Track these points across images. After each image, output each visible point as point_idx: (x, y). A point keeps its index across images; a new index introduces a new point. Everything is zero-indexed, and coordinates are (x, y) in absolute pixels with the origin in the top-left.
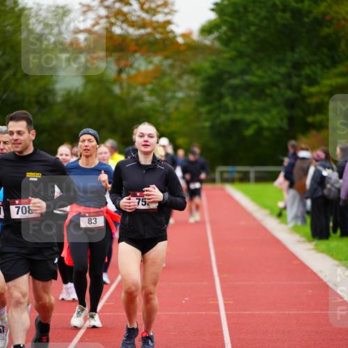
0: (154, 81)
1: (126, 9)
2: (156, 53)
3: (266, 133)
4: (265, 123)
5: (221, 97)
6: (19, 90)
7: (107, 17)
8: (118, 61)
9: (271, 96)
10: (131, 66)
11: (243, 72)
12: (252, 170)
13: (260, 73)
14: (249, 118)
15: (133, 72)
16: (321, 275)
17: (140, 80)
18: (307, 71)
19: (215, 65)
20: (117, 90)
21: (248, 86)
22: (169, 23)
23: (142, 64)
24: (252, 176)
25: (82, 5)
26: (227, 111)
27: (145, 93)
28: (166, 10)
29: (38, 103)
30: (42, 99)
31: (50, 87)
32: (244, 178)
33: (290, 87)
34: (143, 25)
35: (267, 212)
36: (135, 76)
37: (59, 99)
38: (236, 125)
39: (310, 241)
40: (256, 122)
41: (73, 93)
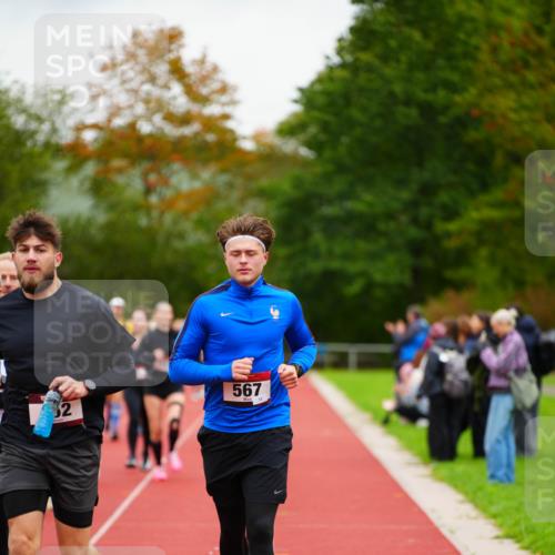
2: (206, 162)
3: (378, 293)
4: (378, 277)
5: (307, 234)
8: (145, 175)
9: (385, 234)
10: (166, 182)
11: (344, 196)
12: (353, 351)
13: (368, 197)
14: (353, 267)
15: (169, 193)
16: (432, 517)
17: (182, 205)
18: (443, 197)
19: (298, 183)
20: (142, 220)
21: (350, 218)
22: (226, 117)
23: (183, 181)
24: (353, 359)
26: (317, 256)
27: (188, 226)
28: (224, 98)
32: (340, 363)
33: (415, 221)
34: (185, 120)
35: (367, 416)
38: (330, 278)
39: (425, 464)
40: (363, 274)
41: (71, 223)
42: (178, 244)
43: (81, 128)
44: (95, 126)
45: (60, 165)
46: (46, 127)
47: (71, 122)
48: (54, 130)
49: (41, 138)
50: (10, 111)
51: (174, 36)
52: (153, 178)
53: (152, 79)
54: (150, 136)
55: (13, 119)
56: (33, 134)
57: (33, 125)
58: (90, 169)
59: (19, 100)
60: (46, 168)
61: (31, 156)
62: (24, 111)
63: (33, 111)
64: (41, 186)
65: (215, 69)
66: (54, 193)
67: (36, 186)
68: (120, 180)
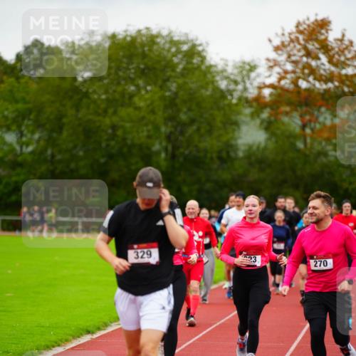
1: (313, 63)
6: (202, 145)
7: (294, 72)
8: (301, 116)
10: (316, 120)
15: (318, 126)
17: (326, 135)
20: (300, 145)
25: (268, 60)
27: (330, 148)
29: (220, 158)
30: (224, 155)
31: (233, 142)
34: (330, 78)
36: (321, 131)
37: (241, 154)
41: (255, 148)
42: (324, 160)
43: (260, 88)
44: (272, 86)
45: (248, 111)
46: (240, 87)
47: (256, 84)
48: (245, 89)
49: (236, 95)
50: (218, 78)
51: (323, 24)
52: (307, 117)
53: (308, 54)
54: (307, 90)
55: (220, 82)
56: (231, 92)
57: (232, 87)
58: (265, 115)
59: (224, 71)
60: (239, 113)
61: (230, 105)
62: (227, 78)
63: (232, 77)
64: (236, 124)
65: (351, 43)
66: (244, 128)
67: (232, 124)
68: (286, 119)
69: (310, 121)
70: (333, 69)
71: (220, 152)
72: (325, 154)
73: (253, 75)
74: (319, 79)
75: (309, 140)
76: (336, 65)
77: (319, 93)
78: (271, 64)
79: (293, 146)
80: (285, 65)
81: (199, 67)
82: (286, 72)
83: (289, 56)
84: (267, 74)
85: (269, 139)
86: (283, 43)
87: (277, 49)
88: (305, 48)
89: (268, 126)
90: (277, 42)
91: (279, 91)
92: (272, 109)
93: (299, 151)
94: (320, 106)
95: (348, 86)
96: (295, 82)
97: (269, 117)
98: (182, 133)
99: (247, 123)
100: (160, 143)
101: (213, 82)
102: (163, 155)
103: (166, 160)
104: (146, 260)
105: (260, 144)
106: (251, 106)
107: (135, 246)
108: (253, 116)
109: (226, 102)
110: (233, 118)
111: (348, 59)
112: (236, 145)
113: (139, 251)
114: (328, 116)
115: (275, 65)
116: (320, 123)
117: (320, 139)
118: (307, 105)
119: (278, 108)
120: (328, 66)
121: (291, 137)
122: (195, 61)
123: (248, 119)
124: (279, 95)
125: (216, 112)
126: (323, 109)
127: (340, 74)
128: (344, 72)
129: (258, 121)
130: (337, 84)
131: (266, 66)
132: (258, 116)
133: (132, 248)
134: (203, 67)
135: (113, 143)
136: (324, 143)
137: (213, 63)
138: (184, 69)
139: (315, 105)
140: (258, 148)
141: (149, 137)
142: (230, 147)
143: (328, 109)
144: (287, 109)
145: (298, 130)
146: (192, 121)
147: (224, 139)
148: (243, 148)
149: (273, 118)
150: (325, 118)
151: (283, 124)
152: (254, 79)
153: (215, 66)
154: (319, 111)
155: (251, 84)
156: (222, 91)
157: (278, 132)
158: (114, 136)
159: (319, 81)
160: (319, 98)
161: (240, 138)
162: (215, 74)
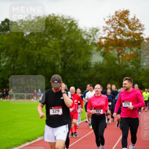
0: (134, 59)
1: (122, 29)
2: (134, 47)
6: (76, 63)
7: (114, 32)
8: (118, 51)
10: (124, 52)
17: (128, 58)
20: (117, 62)
22: (141, 33)
25: (104, 27)
27: (129, 64)
28: (140, 29)
29: (84, 68)
30: (86, 66)
31: (89, 61)
34: (129, 35)
36: (125, 56)
37: (92, 66)
41: (98, 64)
42: (127, 69)
43: (100, 39)
44: (105, 38)
45: (95, 48)
46: (92, 38)
47: (99, 37)
48: (94, 39)
49: (91, 42)
50: (83, 35)
51: (127, 12)
52: (120, 51)
53: (120, 25)
54: (120, 40)
55: (84, 36)
56: (88, 41)
57: (89, 38)
58: (103, 50)
59: (85, 32)
60: (92, 49)
61: (88, 46)
62: (87, 34)
63: (89, 34)
64: (90, 54)
65: (138, 20)
66: (94, 56)
67: (89, 54)
68: (111, 52)
69: (121, 52)
70: (130, 31)
71: (84, 65)
72: (128, 66)
73: (97, 33)
74: (125, 35)
75: (121, 61)
76: (132, 29)
77: (125, 41)
78: (105, 29)
79: (114, 63)
80: (110, 29)
81: (75, 30)
82: (111, 32)
83: (112, 26)
84: (103, 33)
85: (104, 60)
86: (110, 20)
87: (107, 22)
88: (119, 22)
89: (104, 55)
90: (107, 20)
91: (108, 40)
92: (105, 47)
93: (117, 65)
94: (125, 46)
95: (137, 38)
96: (115, 37)
97: (104, 51)
98: (68, 57)
99: (95, 53)
100: (59, 62)
101: (81, 36)
102: (60, 67)
103: (61, 69)
104: (57, 113)
105: (100, 62)
106: (97, 46)
107: (53, 108)
108: (97, 50)
109: (86, 45)
110: (89, 51)
111: (137, 27)
112: (91, 63)
113: (54, 109)
114: (129, 50)
115: (107, 29)
116: (125, 53)
117: (125, 60)
118: (120, 46)
119: (108, 47)
120: (128, 30)
121: (114, 59)
122: (73, 27)
123: (95, 52)
124: (108, 42)
125: (82, 49)
126: (127, 48)
127: (133, 33)
128: (135, 32)
129: (99, 53)
130: (132, 37)
131: (103, 30)
132: (100, 50)
133: (52, 109)
134: (77, 30)
135: (39, 62)
136: (127, 62)
137: (80, 28)
138: (69, 31)
139: (123, 46)
140: (100, 64)
141: (54, 59)
142: (88, 63)
143: (129, 47)
144: (112, 47)
145: (116, 56)
146: (72, 53)
147: (86, 60)
148: (93, 64)
149: (106, 51)
150: (128, 51)
151: (110, 53)
152: (98, 35)
153: (82, 30)
154: (125, 48)
155: (97, 37)
156: (84, 40)
157: (108, 57)
158: (39, 59)
159: (125, 36)
160: (125, 43)
161: (92, 59)
162: (82, 33)
